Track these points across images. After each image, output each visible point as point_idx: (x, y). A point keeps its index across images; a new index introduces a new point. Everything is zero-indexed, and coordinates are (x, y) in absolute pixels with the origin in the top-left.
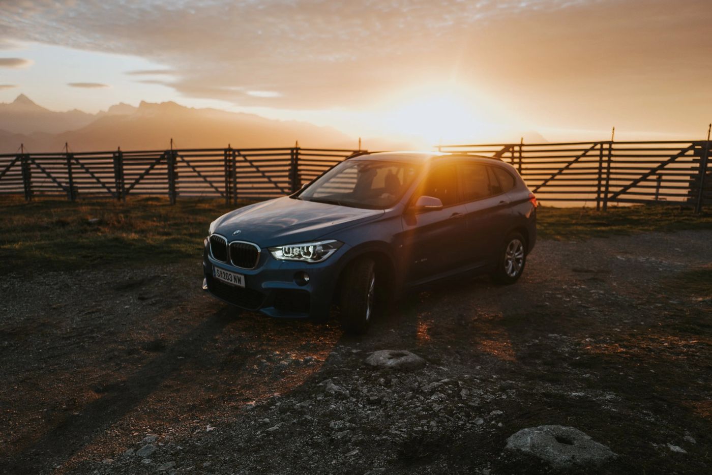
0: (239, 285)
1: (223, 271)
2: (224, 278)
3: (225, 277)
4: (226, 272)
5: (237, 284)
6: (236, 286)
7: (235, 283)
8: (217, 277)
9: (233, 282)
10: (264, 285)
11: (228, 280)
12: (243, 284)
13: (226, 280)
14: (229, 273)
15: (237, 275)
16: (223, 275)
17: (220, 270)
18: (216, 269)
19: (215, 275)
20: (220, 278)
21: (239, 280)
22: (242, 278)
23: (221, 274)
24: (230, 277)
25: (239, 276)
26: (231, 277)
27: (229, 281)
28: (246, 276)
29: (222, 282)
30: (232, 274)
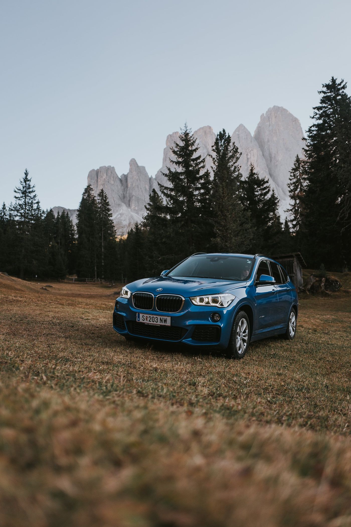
0: (165, 324)
1: (148, 316)
2: (149, 321)
4: (152, 316)
5: (163, 324)
7: (161, 324)
8: (141, 321)
9: (159, 323)
10: (188, 323)
12: (168, 323)
13: (152, 322)
14: (155, 316)
15: (163, 317)
16: (148, 319)
17: (145, 315)
18: (141, 315)
20: (145, 321)
21: (165, 321)
22: (169, 319)
24: (155, 320)
25: (165, 318)
26: (157, 320)
27: (155, 323)
28: (171, 317)
29: (147, 324)
30: (159, 317)
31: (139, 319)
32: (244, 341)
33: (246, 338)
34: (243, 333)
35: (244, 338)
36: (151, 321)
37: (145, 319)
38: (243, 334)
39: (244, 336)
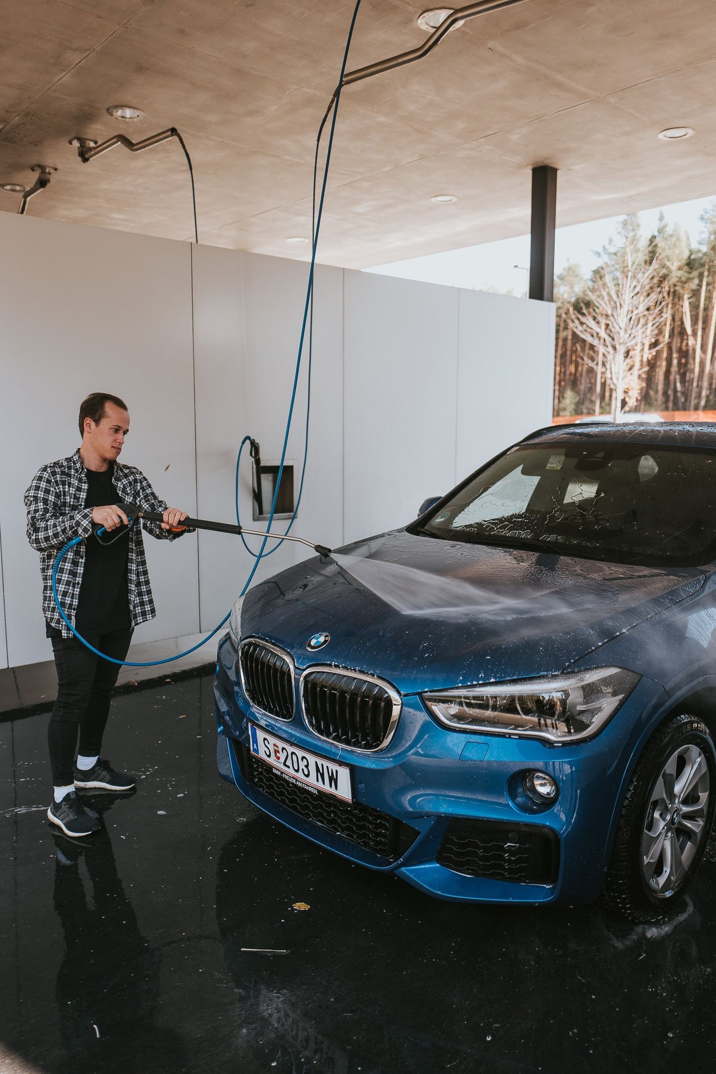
0: (332, 790)
1: (281, 744)
2: (285, 764)
3: (289, 763)
4: (290, 749)
5: (326, 788)
6: (322, 794)
7: (320, 785)
8: (262, 755)
9: (312, 779)
11: (297, 771)
12: (344, 791)
13: (291, 771)
14: (300, 753)
15: (326, 763)
16: (282, 756)
17: (272, 740)
18: (261, 735)
19: (257, 751)
20: (272, 761)
21: (333, 780)
22: (344, 775)
23: (276, 752)
24: (302, 766)
25: (333, 767)
26: (307, 766)
27: (300, 775)
28: (355, 772)
29: (279, 773)
30: (312, 759)
31: (255, 747)
32: (681, 833)
33: (696, 826)
34: (685, 802)
35: (688, 824)
36: (288, 767)
37: (273, 754)
38: (685, 809)
39: (690, 816)
